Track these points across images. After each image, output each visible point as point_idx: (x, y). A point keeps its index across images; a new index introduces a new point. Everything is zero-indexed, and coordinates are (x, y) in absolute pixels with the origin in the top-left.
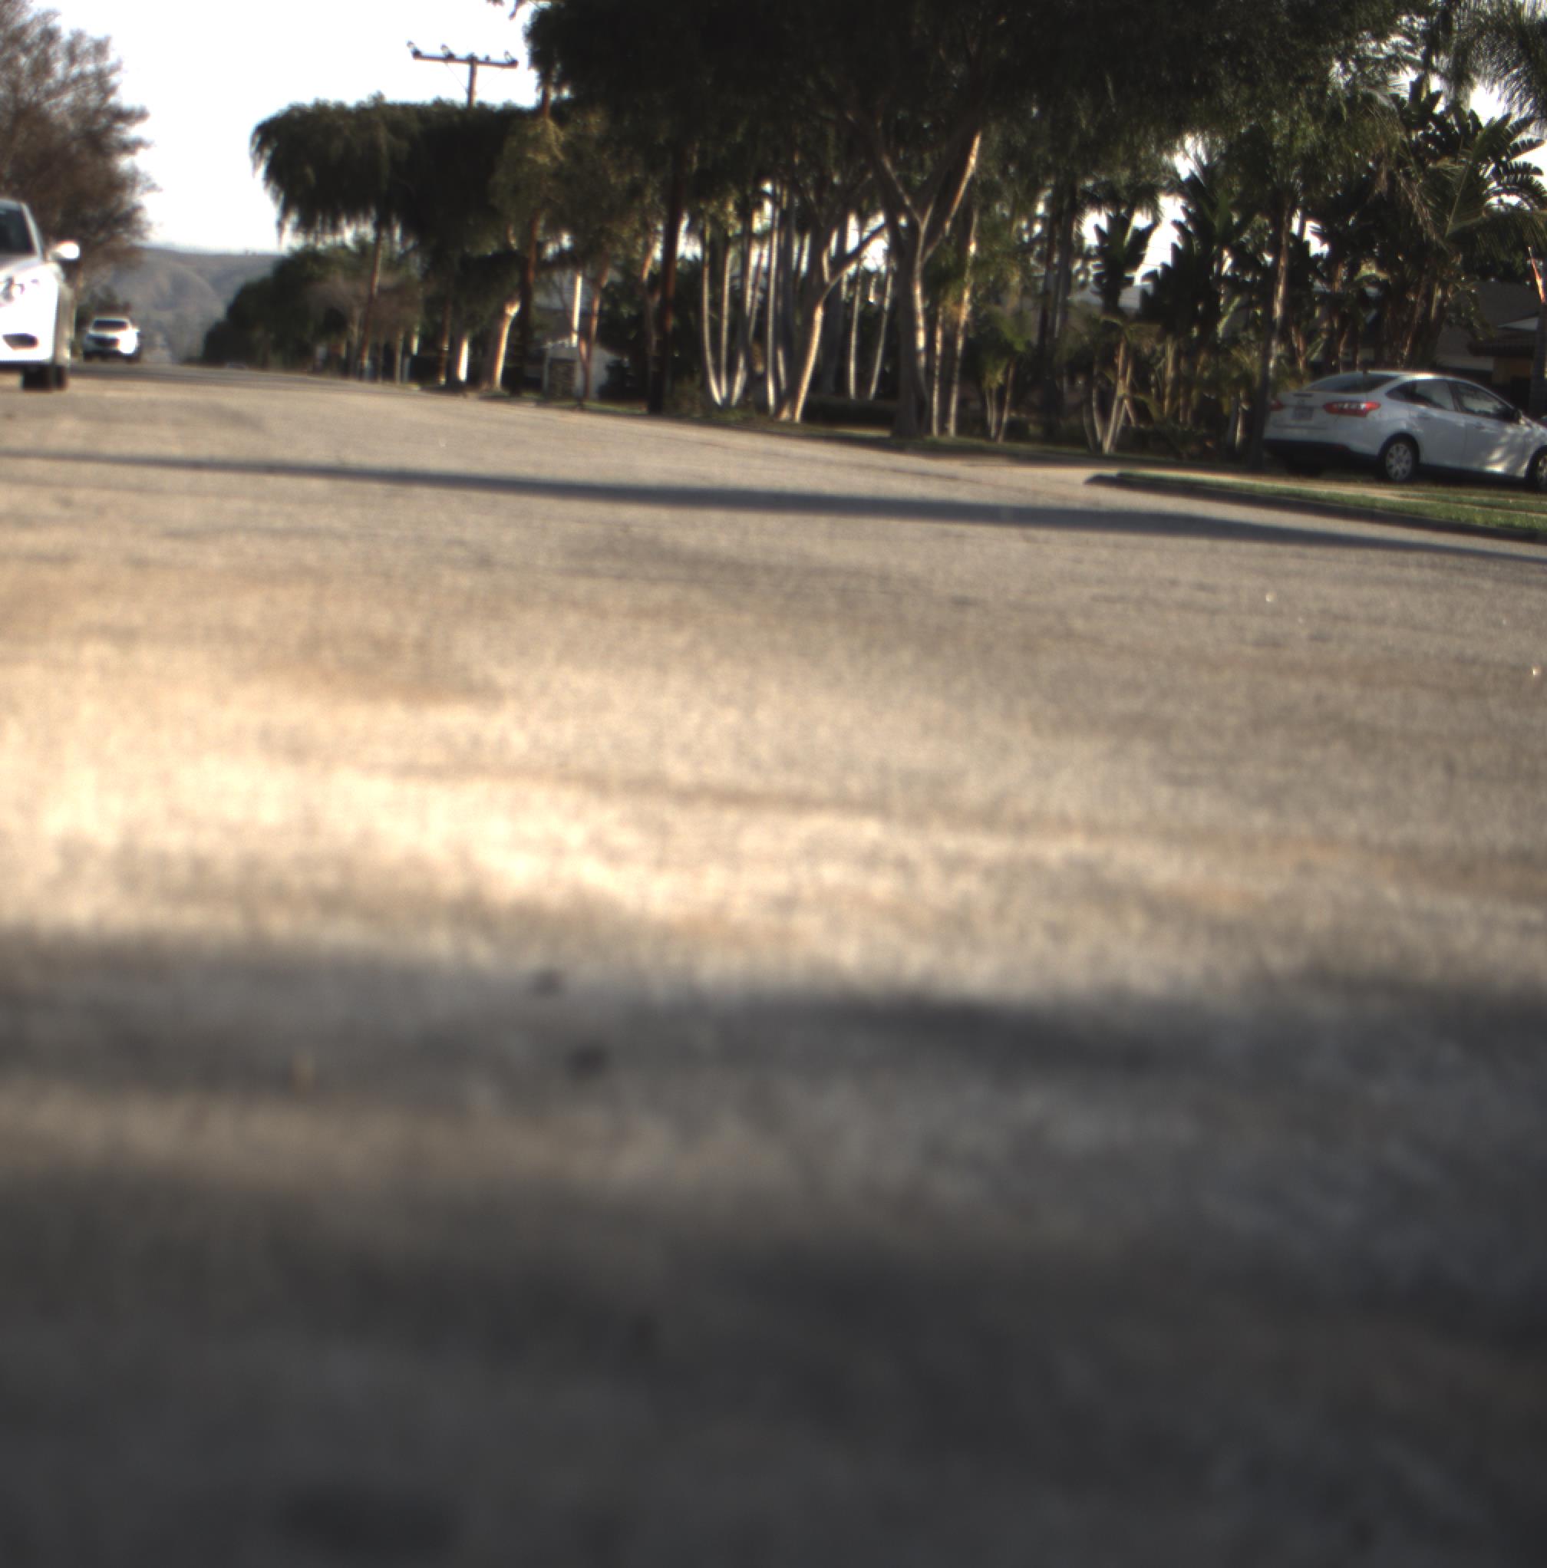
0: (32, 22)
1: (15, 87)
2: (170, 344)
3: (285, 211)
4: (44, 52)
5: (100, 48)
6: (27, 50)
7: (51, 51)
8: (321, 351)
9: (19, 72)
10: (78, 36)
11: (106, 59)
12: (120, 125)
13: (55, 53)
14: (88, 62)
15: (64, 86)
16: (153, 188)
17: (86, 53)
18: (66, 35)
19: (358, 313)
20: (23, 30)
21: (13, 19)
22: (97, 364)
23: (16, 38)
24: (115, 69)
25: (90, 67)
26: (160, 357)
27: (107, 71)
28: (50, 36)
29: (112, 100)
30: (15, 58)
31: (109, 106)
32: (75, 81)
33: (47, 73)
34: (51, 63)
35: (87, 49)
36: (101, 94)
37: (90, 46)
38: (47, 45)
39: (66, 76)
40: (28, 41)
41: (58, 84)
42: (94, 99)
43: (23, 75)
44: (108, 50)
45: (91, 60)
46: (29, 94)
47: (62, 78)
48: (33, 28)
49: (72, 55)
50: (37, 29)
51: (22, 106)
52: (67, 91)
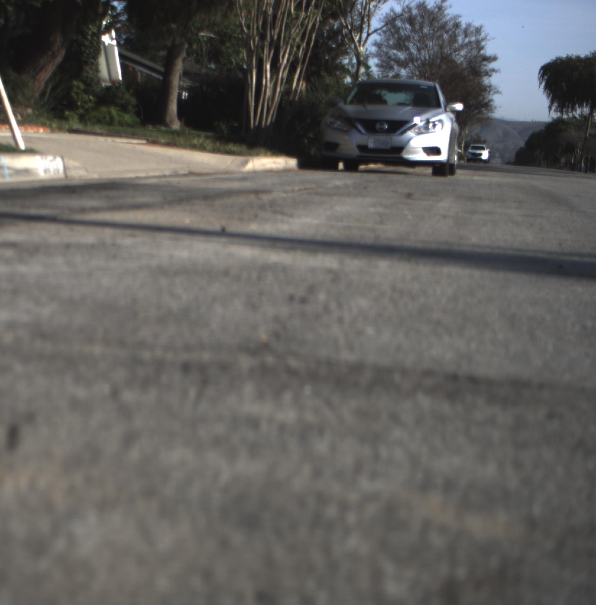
0: (449, 20)
1: (441, 47)
2: (501, 156)
3: (552, 102)
4: (454, 32)
5: (478, 30)
6: (447, 32)
7: (457, 32)
8: (563, 160)
9: (443, 41)
10: (469, 25)
11: (480, 35)
12: (485, 63)
13: (459, 32)
14: (472, 36)
15: (462, 47)
16: (497, 92)
17: (472, 32)
18: (463, 26)
19: (580, 145)
20: (446, 23)
21: (441, 19)
22: (472, 164)
23: (443, 27)
24: (484, 39)
25: (473, 39)
26: (497, 162)
27: (480, 40)
28: (457, 25)
29: (482, 52)
30: (442, 36)
31: (481, 55)
32: (466, 45)
33: (455, 41)
34: (457, 37)
35: (472, 31)
36: (478, 50)
37: (474, 30)
38: (456, 29)
39: (463, 42)
40: (447, 28)
41: (460, 46)
42: (474, 52)
43: (445, 42)
44: (481, 31)
45: (474, 35)
46: (447, 50)
47: (461, 43)
48: (450, 22)
49: (466, 33)
50: (452, 23)
51: (444, 55)
52: (463, 49)
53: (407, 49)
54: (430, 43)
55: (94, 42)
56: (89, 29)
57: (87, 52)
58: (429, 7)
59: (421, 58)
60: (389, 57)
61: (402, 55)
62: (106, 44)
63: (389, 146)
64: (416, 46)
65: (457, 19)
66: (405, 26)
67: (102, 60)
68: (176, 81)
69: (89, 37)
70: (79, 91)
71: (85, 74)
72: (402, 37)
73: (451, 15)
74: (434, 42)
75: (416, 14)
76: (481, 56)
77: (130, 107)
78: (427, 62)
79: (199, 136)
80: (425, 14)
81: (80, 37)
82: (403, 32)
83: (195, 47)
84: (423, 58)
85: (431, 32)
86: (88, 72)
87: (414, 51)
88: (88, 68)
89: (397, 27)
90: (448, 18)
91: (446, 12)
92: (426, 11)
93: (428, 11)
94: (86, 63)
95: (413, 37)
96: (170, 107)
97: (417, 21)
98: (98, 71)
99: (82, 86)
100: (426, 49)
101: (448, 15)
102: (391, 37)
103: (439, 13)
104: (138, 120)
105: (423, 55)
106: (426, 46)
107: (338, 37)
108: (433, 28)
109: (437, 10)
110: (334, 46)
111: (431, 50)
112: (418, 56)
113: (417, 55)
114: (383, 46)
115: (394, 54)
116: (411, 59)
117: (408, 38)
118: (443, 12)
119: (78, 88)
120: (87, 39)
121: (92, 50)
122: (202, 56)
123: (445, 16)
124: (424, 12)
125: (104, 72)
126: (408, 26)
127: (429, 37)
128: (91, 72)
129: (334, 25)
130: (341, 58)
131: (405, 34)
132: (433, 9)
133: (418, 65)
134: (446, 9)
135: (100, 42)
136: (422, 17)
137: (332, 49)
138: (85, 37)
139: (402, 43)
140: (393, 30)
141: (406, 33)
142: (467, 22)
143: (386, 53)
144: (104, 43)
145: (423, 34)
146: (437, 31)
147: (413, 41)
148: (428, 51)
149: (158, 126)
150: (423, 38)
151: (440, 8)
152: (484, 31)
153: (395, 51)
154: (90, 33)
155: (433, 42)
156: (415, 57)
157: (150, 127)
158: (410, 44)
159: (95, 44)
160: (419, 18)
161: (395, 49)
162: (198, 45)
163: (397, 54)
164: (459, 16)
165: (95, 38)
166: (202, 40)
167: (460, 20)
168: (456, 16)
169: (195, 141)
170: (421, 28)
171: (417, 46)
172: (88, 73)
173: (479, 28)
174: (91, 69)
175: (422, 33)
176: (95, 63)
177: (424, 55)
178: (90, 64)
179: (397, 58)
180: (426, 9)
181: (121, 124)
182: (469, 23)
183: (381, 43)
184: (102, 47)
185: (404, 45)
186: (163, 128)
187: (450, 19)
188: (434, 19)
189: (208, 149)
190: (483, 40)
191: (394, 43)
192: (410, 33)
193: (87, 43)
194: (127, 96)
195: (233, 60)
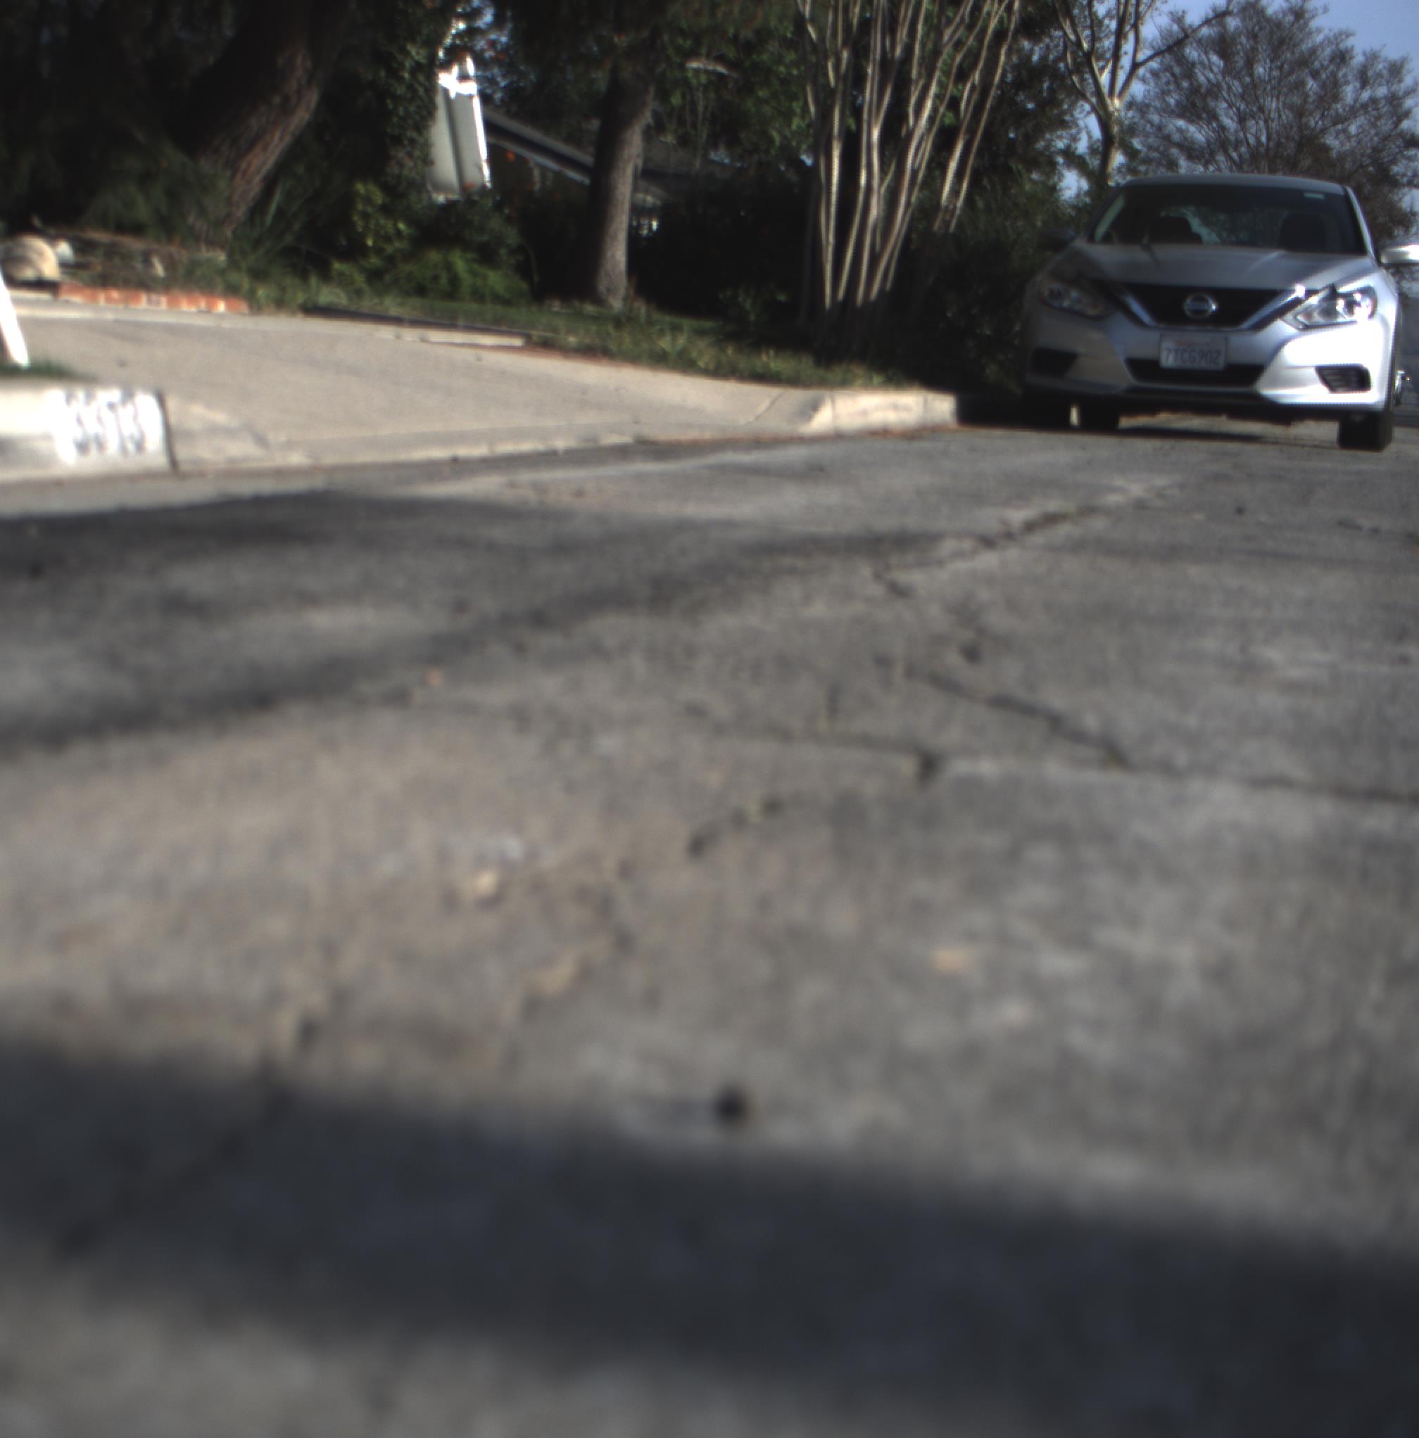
0: (1322, 43)
1: (1300, 113)
4: (1334, 75)
5: (1396, 70)
6: (1315, 75)
7: (1341, 74)
9: (1307, 96)
10: (1373, 57)
11: (1400, 81)
12: (1412, 152)
13: (1345, 76)
14: (1380, 85)
15: (1353, 112)
17: (1379, 75)
18: (1358, 59)
20: (1313, 51)
21: (1302, 40)
23: (1304, 62)
25: (1382, 91)
27: (1401, 93)
28: (1342, 57)
29: (1406, 124)
30: (1302, 84)
31: (1402, 131)
32: (1364, 106)
33: (1336, 98)
34: (1341, 87)
35: (1381, 71)
36: (1395, 119)
37: (1384, 68)
38: (1339, 68)
39: (1356, 100)
40: (1317, 64)
41: (1347, 109)
42: (1386, 125)
43: (1310, 100)
44: (1404, 72)
45: (1385, 83)
46: (1314, 121)
47: (1352, 103)
48: (1323, 50)
49: (1364, 79)
50: (1328, 51)
51: (1306, 132)
52: (1355, 117)
53: (1214, 117)
54: (1272, 102)
55: (417, 86)
56: (408, 53)
57: (401, 111)
58: (1270, 11)
59: (1247, 139)
60: (1167, 138)
61: (1200, 132)
62: (452, 95)
63: (1221, 364)
64: (1234, 109)
65: (1342, 40)
66: (1209, 60)
67: (440, 134)
68: (624, 188)
69: (406, 75)
70: (370, 210)
71: (393, 169)
72: (1200, 86)
73: (1326, 32)
74: (1282, 99)
75: (1237, 28)
76: (1402, 135)
77: (503, 251)
78: (1262, 150)
79: (675, 329)
80: (1261, 29)
81: (383, 74)
82: (1204, 75)
83: (676, 100)
84: (1252, 140)
85: (1275, 73)
86: (403, 164)
87: (1230, 123)
88: (401, 154)
89: (1188, 62)
90: (1319, 38)
91: (1314, 24)
92: (1262, 20)
93: (1268, 20)
94: (397, 140)
95: (1229, 88)
96: (609, 255)
97: (1239, 47)
98: (427, 161)
99: (379, 197)
100: (1260, 118)
101: (1319, 30)
102: (1172, 87)
103: (1296, 25)
104: (524, 286)
105: (1253, 130)
106: (1261, 109)
107: (1042, 82)
108: (1279, 64)
109: (1290, 18)
110: (1030, 106)
111: (1273, 121)
112: (1241, 134)
113: (1236, 131)
114: (1152, 109)
115: (1180, 130)
116: (1223, 143)
117: (1214, 91)
118: (1306, 24)
119: (368, 200)
120: (400, 79)
121: (412, 108)
122: (694, 126)
123: (1310, 33)
124: (1258, 22)
125: (445, 166)
126: (1215, 58)
127: (1269, 87)
128: (410, 164)
129: (1032, 52)
130: (1048, 136)
131: (1209, 80)
132: (1281, 16)
133: (1240, 156)
134: (1313, 17)
135: (431, 87)
136: (1253, 36)
137: (1026, 113)
138: (394, 73)
139: (1199, 103)
140: (1177, 70)
141: (1211, 76)
142: (1368, 50)
143: (1160, 128)
144: (446, 91)
145: (1253, 80)
146: (1291, 72)
147: (1229, 95)
148: (1266, 121)
149: (576, 303)
150: (1252, 91)
151: (1299, 14)
152: (1409, 72)
153: (1181, 123)
154: (408, 64)
155: (1278, 99)
156: (1232, 138)
157: (556, 306)
158: (1219, 104)
159: (421, 91)
160: (1243, 40)
161: (1181, 116)
162: (684, 96)
163: (1188, 130)
164: (1348, 35)
165: (421, 78)
166: (694, 81)
167: (1349, 42)
168: (1341, 34)
169: (665, 343)
170: (1250, 64)
171: (1238, 109)
172: (401, 165)
173: (1399, 63)
174: (410, 155)
175: (1251, 75)
176: (421, 140)
177: (1257, 132)
178: (406, 142)
179: (1186, 139)
180: (1263, 16)
181: (479, 296)
182: (1372, 50)
183: (1147, 101)
184: (440, 100)
185: (1206, 109)
186: (589, 308)
187: (1324, 40)
188: (1282, 42)
189: (701, 364)
190: (1409, 93)
191: (1178, 103)
192: (1220, 77)
193: (400, 90)
194: (495, 223)
195: (775, 134)
